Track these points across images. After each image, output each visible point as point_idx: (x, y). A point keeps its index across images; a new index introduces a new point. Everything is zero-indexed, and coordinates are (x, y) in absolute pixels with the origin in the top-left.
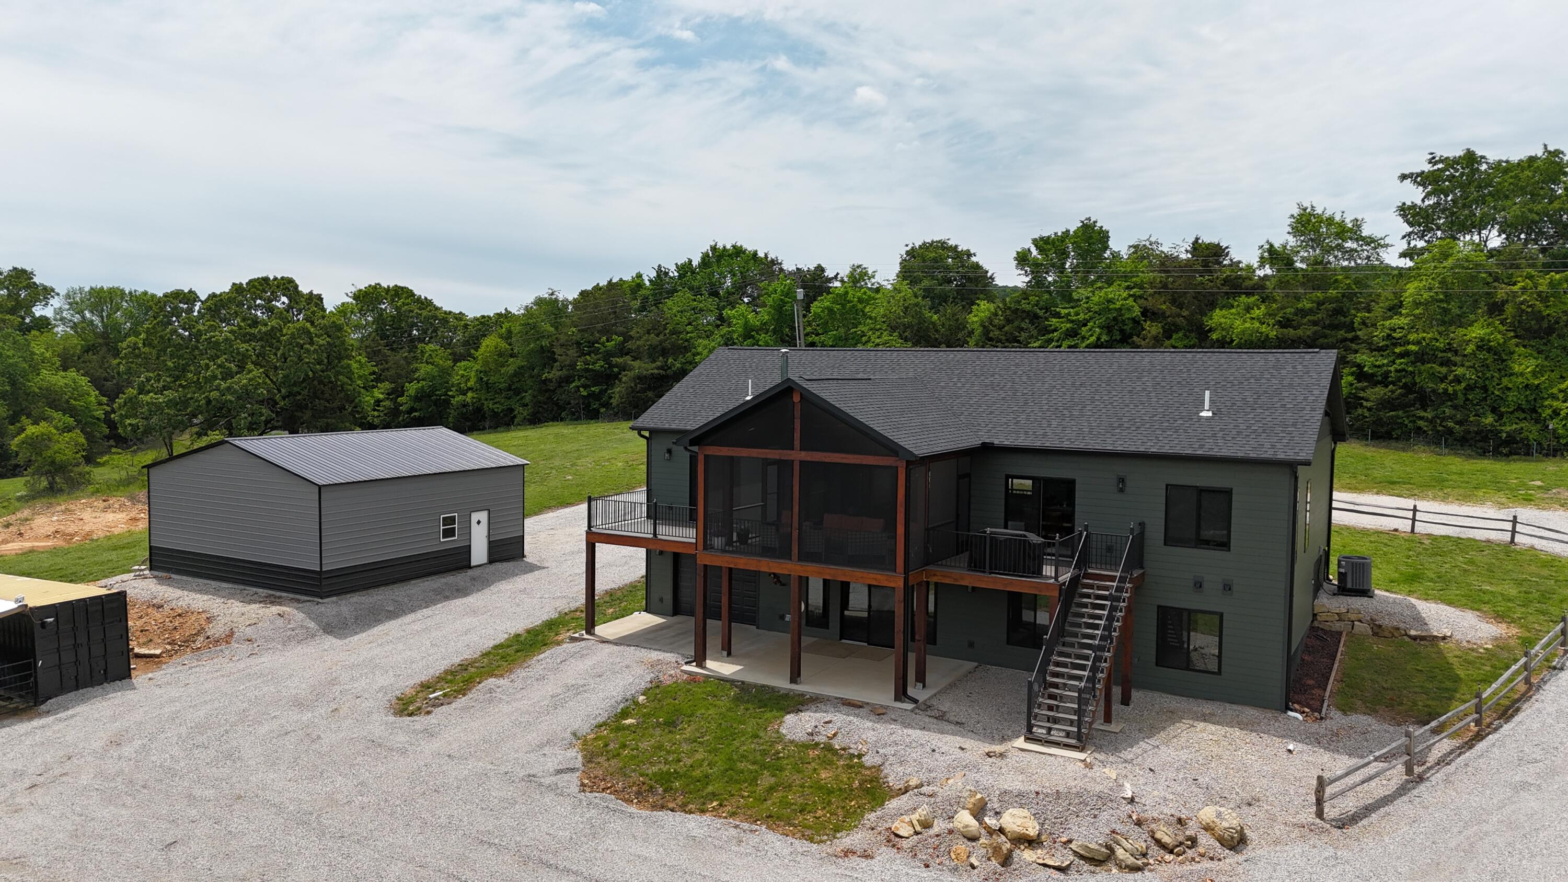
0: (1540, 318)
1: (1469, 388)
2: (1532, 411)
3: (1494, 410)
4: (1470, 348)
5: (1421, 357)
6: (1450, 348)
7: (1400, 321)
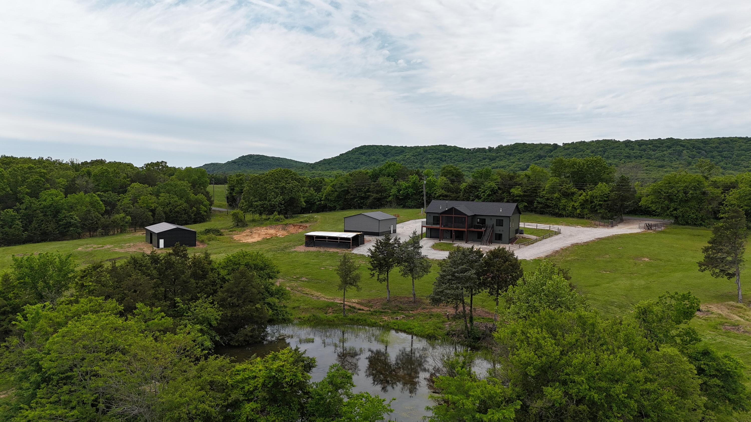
0: (566, 193)
1: (555, 205)
2: (564, 209)
3: (559, 209)
4: (555, 198)
5: (548, 199)
6: (552, 198)
7: (544, 192)
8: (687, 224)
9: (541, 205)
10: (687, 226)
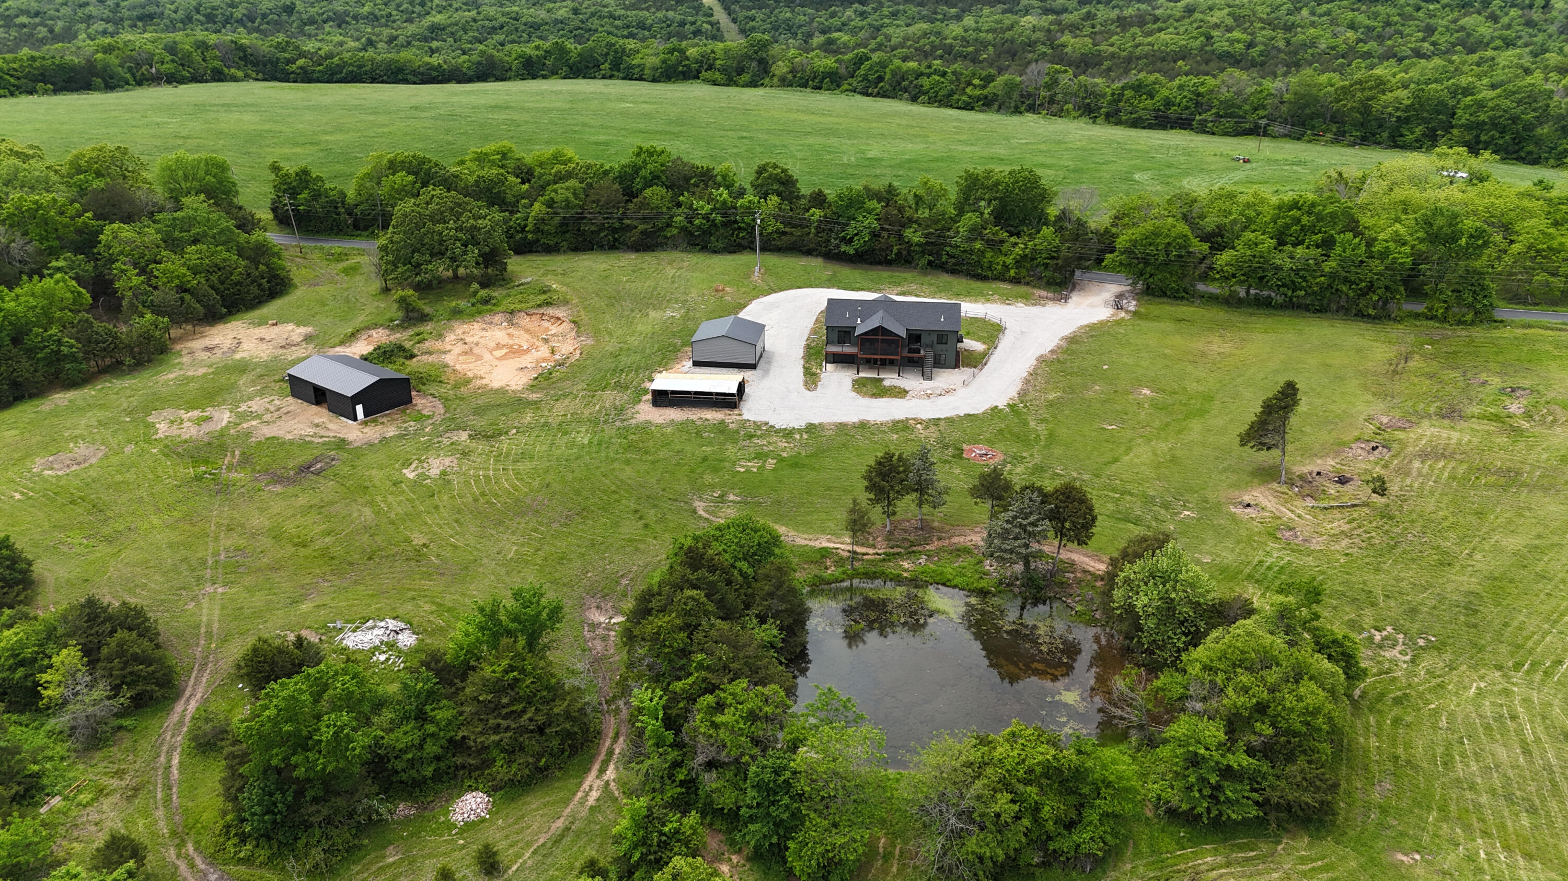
0: (993, 240)
1: (976, 262)
3: (981, 268)
5: (965, 251)
6: (971, 250)
7: (959, 239)
8: (1164, 295)
9: (953, 260)
10: (1165, 300)
